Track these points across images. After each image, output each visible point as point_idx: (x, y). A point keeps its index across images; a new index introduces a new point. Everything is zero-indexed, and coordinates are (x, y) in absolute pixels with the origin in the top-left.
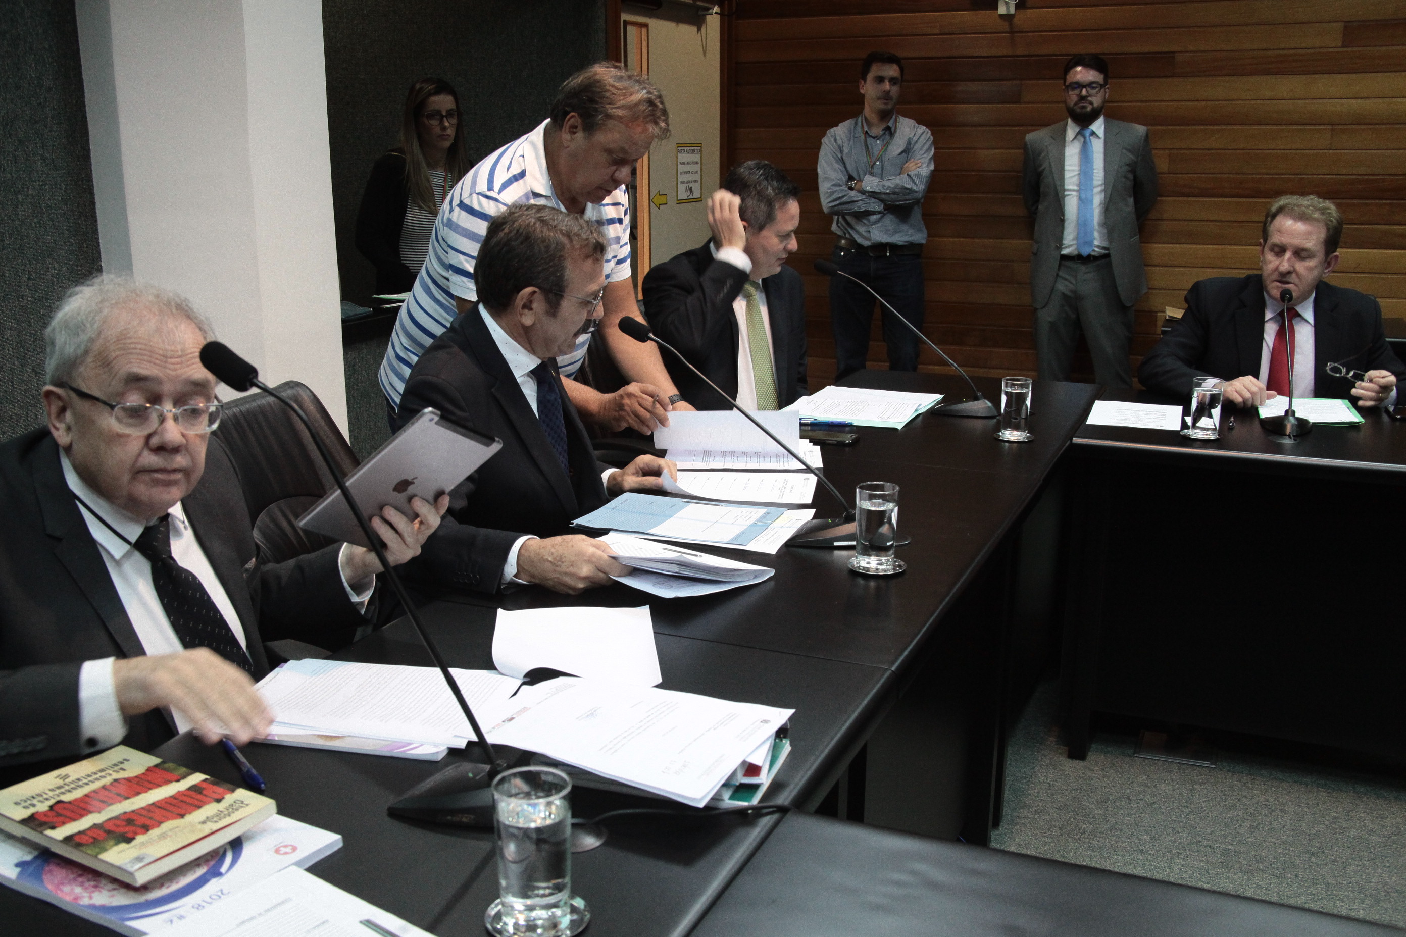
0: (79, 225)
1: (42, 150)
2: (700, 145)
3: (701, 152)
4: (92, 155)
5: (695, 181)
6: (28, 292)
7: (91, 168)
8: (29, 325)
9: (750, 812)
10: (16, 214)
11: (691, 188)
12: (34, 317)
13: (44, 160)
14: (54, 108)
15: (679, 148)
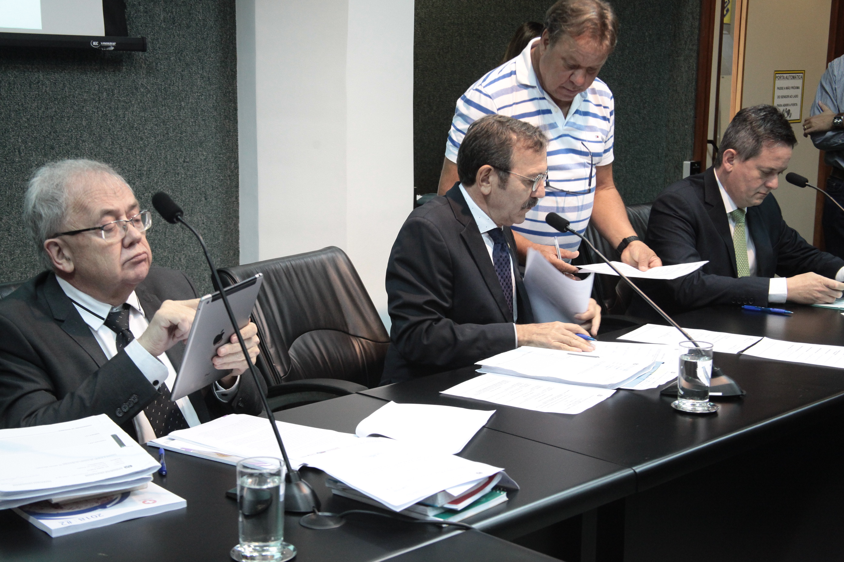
0: (224, 124)
1: (202, 71)
2: (803, 72)
3: (803, 79)
4: (238, 75)
5: (794, 105)
6: (182, 171)
7: (236, 84)
8: (181, 193)
9: (444, 526)
10: (179, 116)
11: (789, 110)
12: (185, 189)
13: (203, 78)
14: (213, 42)
15: (777, 75)
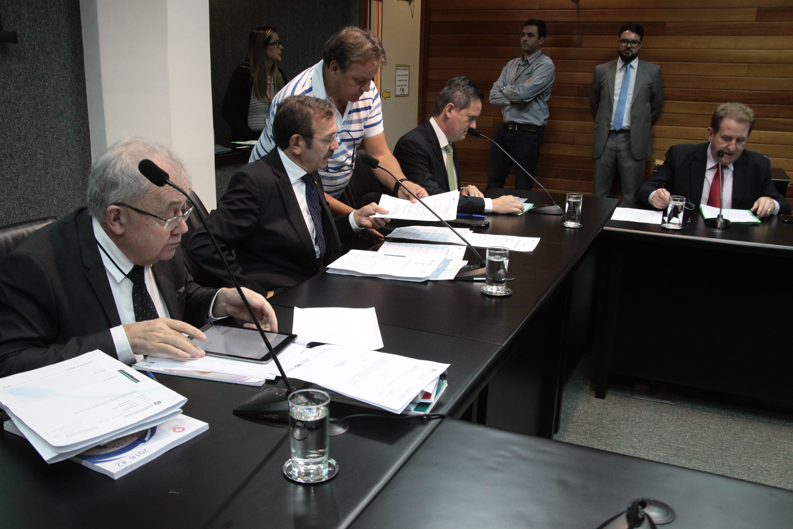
0: (77, 99)
1: (59, 59)
2: (408, 66)
3: (409, 70)
4: (85, 62)
5: (405, 85)
6: (50, 135)
7: (84, 69)
8: (50, 152)
9: (425, 417)
10: (44, 93)
11: (403, 89)
12: (53, 148)
13: (60, 64)
14: (66, 37)
15: (397, 67)
